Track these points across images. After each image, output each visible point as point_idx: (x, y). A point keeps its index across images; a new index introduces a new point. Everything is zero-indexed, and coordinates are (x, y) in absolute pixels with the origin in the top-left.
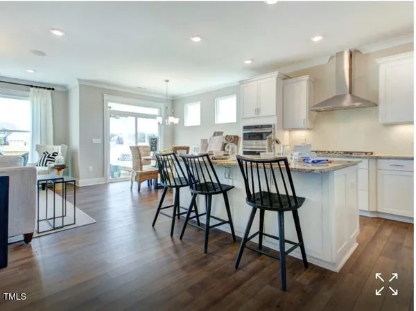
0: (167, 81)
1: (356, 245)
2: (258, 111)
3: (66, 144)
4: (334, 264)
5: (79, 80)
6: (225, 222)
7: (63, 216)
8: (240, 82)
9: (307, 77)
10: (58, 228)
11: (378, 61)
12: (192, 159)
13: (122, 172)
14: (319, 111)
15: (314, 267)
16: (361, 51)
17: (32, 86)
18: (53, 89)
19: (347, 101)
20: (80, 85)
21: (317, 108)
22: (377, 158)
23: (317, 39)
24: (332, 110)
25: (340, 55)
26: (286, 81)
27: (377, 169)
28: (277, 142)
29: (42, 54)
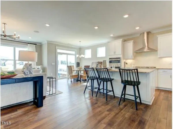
0: (80, 41)
1: (154, 97)
2: (115, 52)
3: (42, 65)
4: (150, 102)
5: (47, 41)
6: (111, 91)
7: (50, 91)
8: (108, 42)
9: (132, 41)
10: (51, 95)
11: (158, 36)
12: (101, 70)
13: (61, 75)
14: (136, 53)
15: (143, 104)
16: (151, 32)
17: (28, 43)
18: (36, 44)
19: (146, 50)
20: (48, 43)
21: (137, 52)
22: (158, 69)
23: (138, 28)
24: (142, 52)
25: (144, 33)
26: (125, 42)
27: (158, 73)
28: (127, 64)
29: (38, 32)
